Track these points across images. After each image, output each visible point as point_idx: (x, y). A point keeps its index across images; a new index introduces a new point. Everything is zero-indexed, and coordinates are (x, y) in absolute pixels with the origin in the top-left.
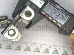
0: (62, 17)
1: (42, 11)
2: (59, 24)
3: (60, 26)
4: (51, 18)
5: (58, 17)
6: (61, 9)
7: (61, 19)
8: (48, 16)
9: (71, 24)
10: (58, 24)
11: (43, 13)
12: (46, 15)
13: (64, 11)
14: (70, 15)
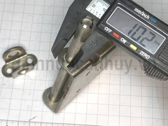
0: (152, 36)
1: (102, 25)
2: (143, 53)
4: (124, 41)
5: (143, 37)
7: (149, 40)
8: (118, 36)
12: (114, 34)
13: (155, 21)
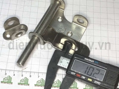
0: (98, 71)
1: (69, 72)
3: (99, 83)
4: (84, 78)
5: (93, 73)
6: (93, 61)
7: (97, 74)
8: (79, 76)
9: (112, 77)
10: (95, 82)
11: (72, 73)
12: (77, 75)
13: (98, 63)
14: (106, 65)
